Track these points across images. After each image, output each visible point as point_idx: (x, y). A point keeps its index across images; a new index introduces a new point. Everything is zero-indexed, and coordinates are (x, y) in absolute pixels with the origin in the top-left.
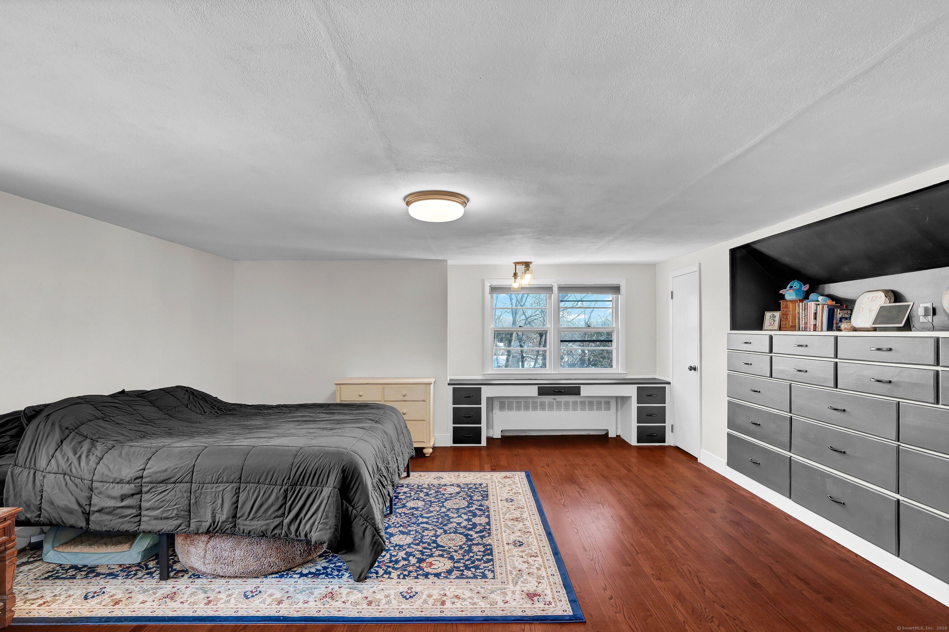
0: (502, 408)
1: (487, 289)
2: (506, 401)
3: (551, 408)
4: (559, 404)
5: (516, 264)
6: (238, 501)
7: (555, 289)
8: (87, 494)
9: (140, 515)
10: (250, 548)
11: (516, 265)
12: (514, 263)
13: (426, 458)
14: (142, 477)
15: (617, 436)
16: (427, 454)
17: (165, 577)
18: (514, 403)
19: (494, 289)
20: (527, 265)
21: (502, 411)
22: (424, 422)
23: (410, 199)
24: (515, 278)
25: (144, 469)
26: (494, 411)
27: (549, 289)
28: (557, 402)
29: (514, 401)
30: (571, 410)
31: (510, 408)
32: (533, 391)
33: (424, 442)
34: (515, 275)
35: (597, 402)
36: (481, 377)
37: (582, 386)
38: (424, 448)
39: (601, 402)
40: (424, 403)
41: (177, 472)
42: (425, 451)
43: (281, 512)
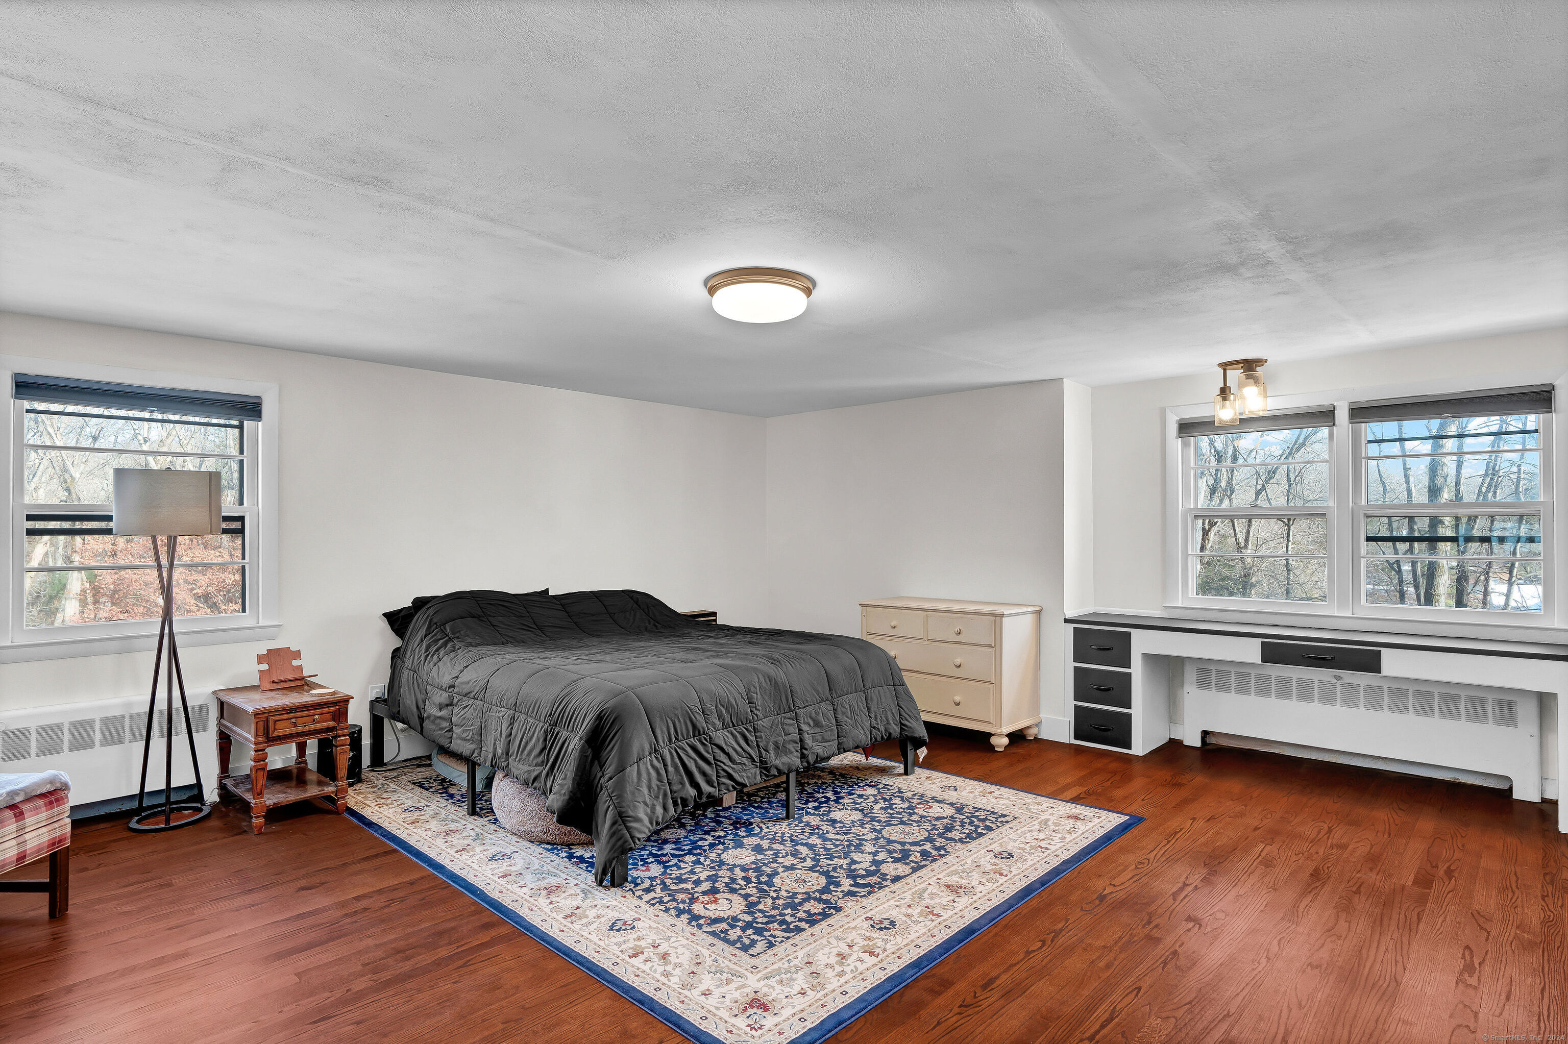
0: (1203, 683)
1: (1173, 429)
2: (1213, 668)
3: (1328, 698)
4: (1352, 688)
5: (1225, 366)
6: (511, 734)
7: (1342, 415)
8: (423, 696)
9: (451, 730)
10: (527, 800)
11: (1225, 370)
12: (1221, 365)
13: (996, 754)
14: (453, 686)
15: (1544, 801)
16: (999, 746)
17: (473, 812)
18: (1233, 675)
19: (1187, 428)
20: (1250, 366)
21: (1204, 688)
22: (991, 686)
23: (713, 285)
24: (1225, 399)
25: (457, 677)
26: (1187, 688)
27: (1326, 416)
28: (1343, 684)
29: (1233, 670)
30: (1386, 708)
31: (1223, 687)
32: (1251, 651)
33: (989, 722)
34: (1224, 392)
35: (1469, 699)
36: (1159, 612)
37: (1385, 652)
38: (991, 735)
39: (1456, 698)
40: (991, 650)
41: (476, 686)
42: (994, 741)
43: (541, 758)
